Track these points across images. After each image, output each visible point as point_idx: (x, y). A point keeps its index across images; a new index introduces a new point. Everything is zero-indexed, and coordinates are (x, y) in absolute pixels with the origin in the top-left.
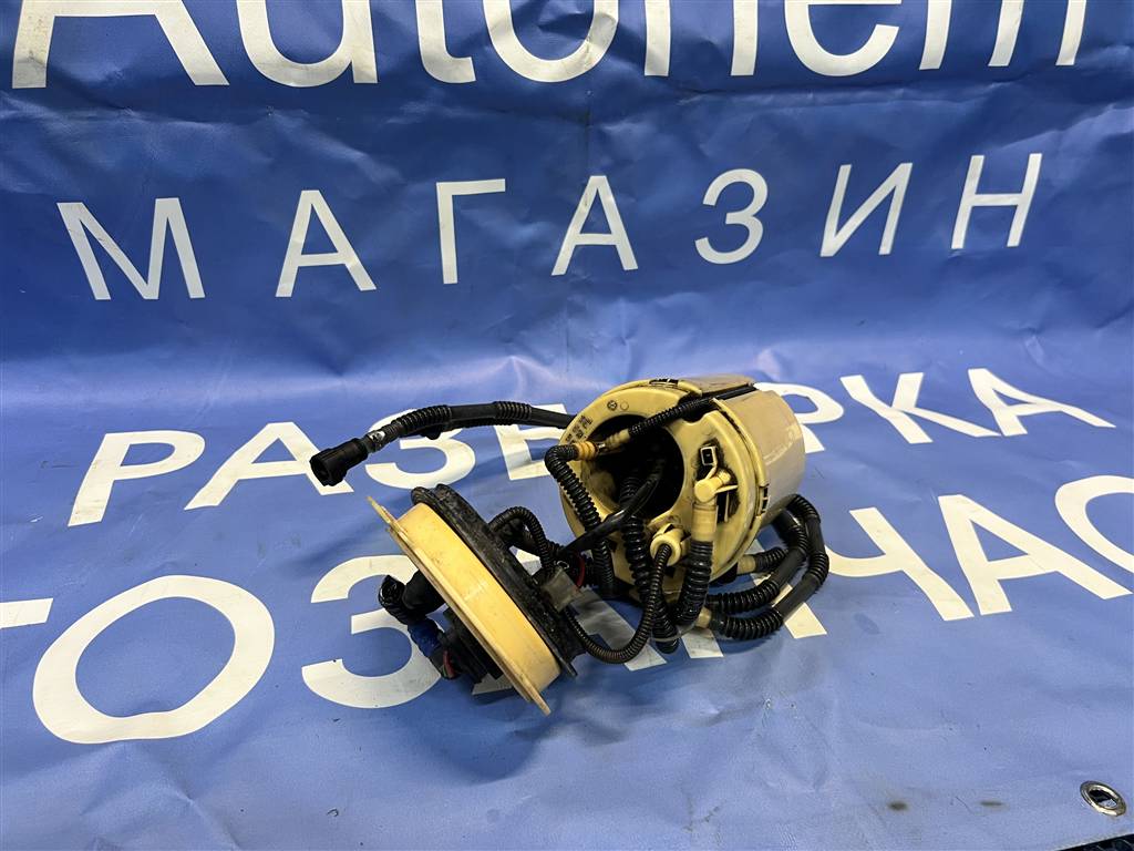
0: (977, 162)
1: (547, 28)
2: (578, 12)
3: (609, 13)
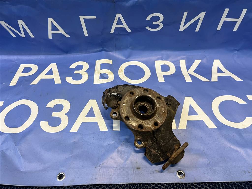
0: (227, 10)
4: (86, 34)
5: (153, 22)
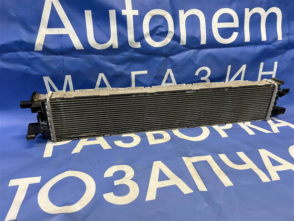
0: (262, 64)
1: (158, 35)
2: (165, 31)
3: (172, 31)
5: (201, 78)
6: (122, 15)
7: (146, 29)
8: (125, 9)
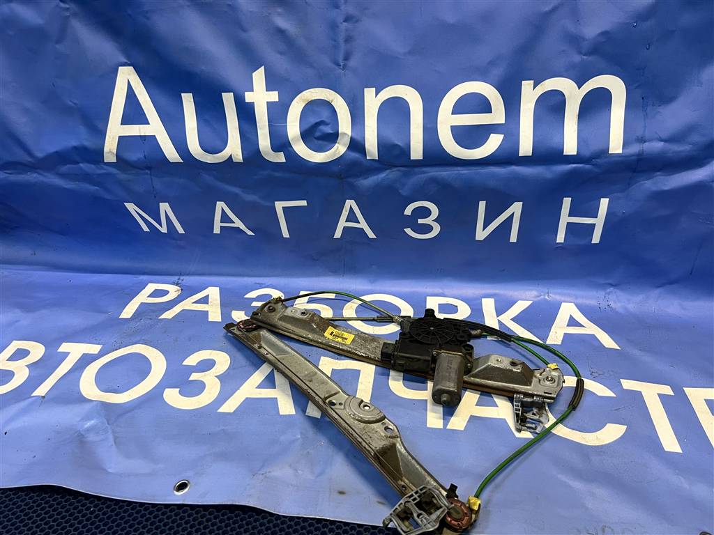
0: (567, 202)
1: (318, 138)
2: (332, 132)
3: (346, 132)
4: (286, 234)
5: (419, 220)
6: (246, 101)
7: (293, 129)
8: (252, 90)
